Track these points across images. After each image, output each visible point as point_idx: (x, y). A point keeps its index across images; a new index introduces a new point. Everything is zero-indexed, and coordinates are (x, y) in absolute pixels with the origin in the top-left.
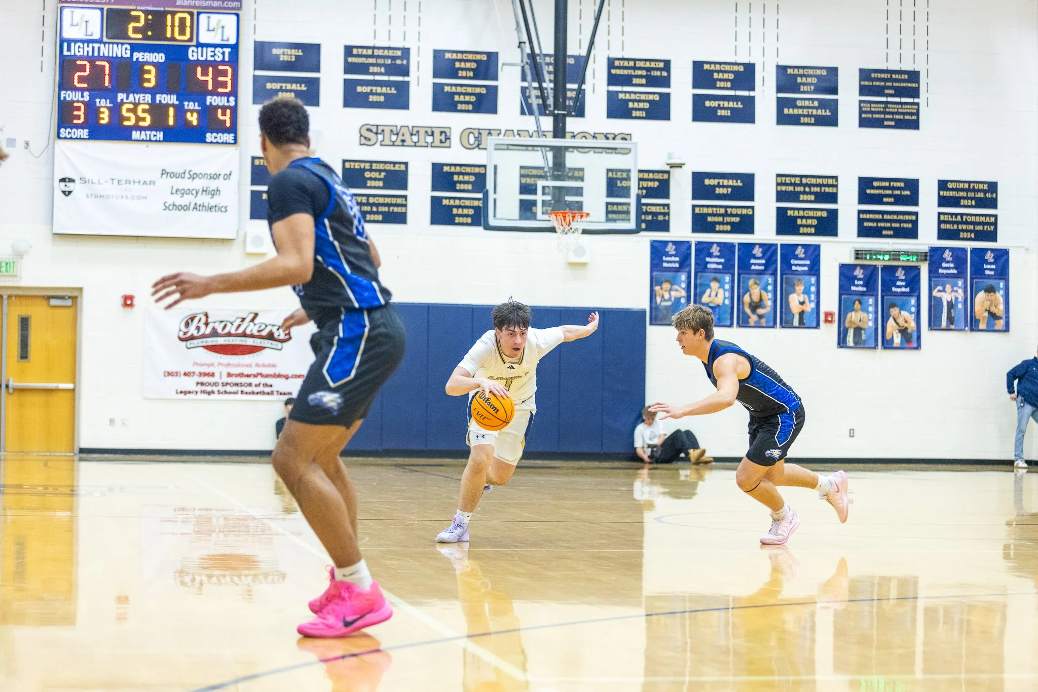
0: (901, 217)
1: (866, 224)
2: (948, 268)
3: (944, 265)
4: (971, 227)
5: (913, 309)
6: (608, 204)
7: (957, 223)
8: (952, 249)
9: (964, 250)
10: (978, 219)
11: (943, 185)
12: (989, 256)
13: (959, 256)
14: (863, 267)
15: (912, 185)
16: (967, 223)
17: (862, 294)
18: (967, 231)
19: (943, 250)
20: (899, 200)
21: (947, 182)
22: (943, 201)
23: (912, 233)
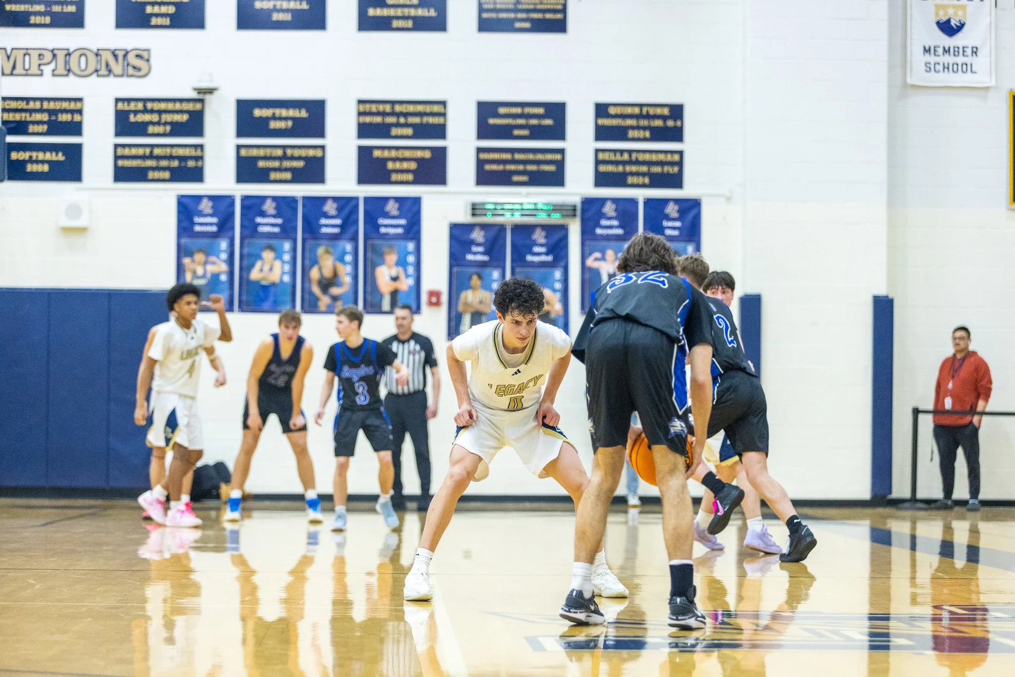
0: (540, 157)
1: (488, 167)
2: (610, 226)
3: (604, 222)
4: (644, 169)
5: (558, 286)
6: (116, 146)
7: (624, 163)
8: (615, 201)
9: (633, 202)
10: (654, 157)
11: (601, 110)
12: (672, 210)
13: (626, 210)
14: (484, 227)
15: (557, 111)
16: (637, 163)
17: (483, 264)
18: (637, 174)
19: (602, 201)
20: (537, 133)
21: (607, 106)
22: (602, 133)
23: (556, 178)
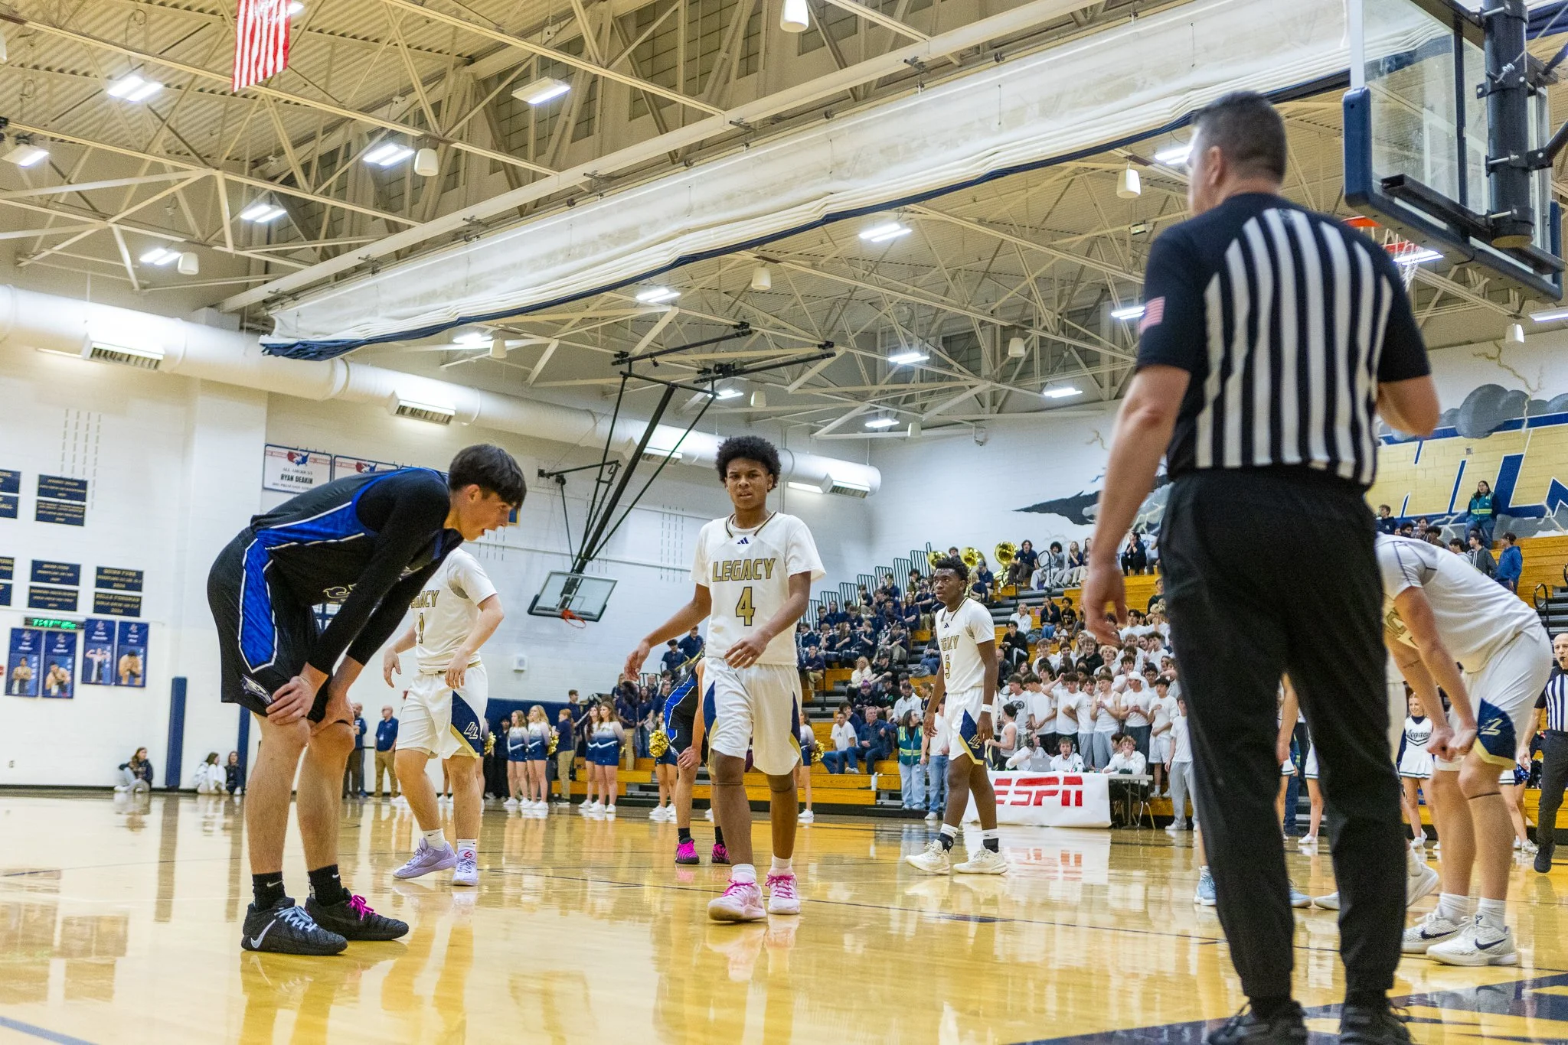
0: (65, 594)
1: (36, 598)
2: (100, 635)
3: (97, 633)
4: (120, 605)
5: (70, 667)
7: (112, 601)
8: (105, 622)
9: (113, 623)
10: (126, 599)
11: (100, 571)
12: (133, 628)
13: (109, 627)
14: (31, 631)
15: (75, 569)
16: (116, 601)
17: (28, 653)
18: (115, 607)
19: (96, 621)
20: (64, 581)
21: (103, 569)
22: (100, 584)
23: (72, 607)
